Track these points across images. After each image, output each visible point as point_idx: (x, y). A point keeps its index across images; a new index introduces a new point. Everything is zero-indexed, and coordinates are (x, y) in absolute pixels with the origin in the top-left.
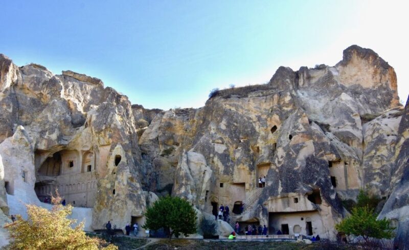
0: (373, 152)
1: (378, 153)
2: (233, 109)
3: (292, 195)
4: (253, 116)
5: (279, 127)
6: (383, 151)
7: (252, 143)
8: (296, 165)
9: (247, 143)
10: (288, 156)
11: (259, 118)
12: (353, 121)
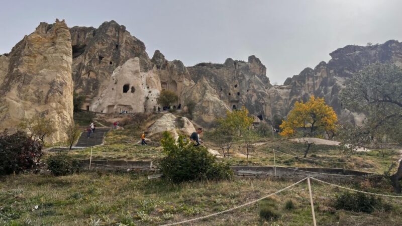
0: (276, 102)
1: (279, 103)
2: (216, 74)
3: (253, 115)
4: (226, 78)
5: (238, 86)
6: (281, 102)
7: (227, 90)
8: (252, 103)
9: (225, 90)
10: (248, 99)
11: (228, 80)
12: (263, 88)
